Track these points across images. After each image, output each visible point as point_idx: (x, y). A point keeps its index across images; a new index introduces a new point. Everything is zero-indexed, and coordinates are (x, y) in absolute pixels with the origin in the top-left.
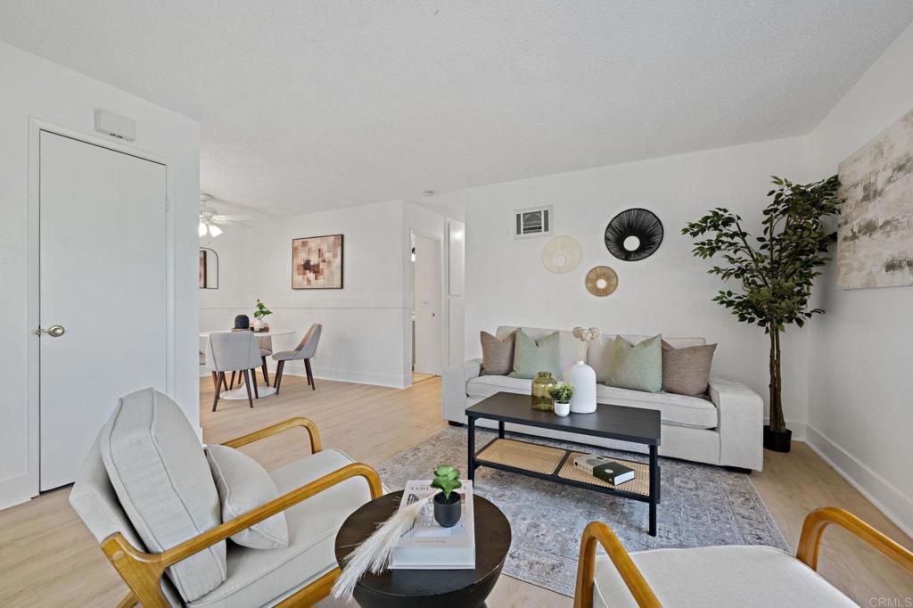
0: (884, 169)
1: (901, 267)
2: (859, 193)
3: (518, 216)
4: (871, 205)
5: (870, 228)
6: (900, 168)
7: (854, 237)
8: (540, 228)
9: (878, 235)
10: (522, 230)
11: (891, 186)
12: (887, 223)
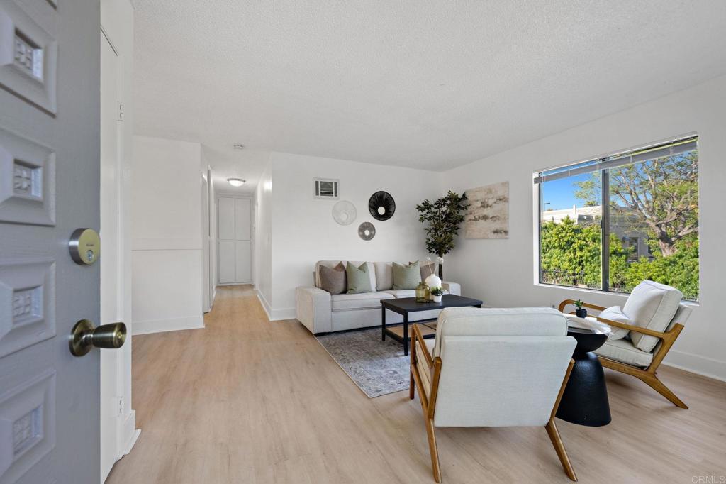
0: (493, 198)
1: (501, 233)
2: (479, 204)
3: (317, 183)
4: (485, 209)
5: (485, 218)
6: (500, 200)
7: (476, 220)
8: (332, 193)
9: (489, 221)
10: (320, 191)
11: (495, 205)
12: (494, 217)
